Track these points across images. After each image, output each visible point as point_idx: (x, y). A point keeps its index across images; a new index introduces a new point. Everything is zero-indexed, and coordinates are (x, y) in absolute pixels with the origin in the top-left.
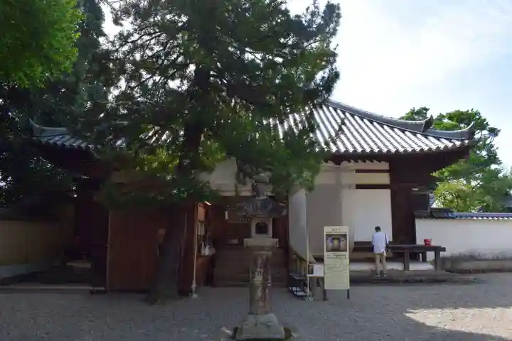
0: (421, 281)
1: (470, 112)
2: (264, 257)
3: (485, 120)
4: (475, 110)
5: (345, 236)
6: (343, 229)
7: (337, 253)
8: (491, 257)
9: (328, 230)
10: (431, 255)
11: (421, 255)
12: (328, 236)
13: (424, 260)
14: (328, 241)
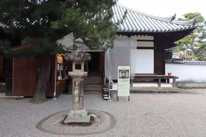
0: (166, 92)
1: (196, 13)
2: (79, 81)
3: (203, 17)
4: (198, 13)
5: (128, 71)
6: (127, 68)
7: (125, 79)
8: (200, 82)
9: (120, 68)
10: (171, 80)
11: (167, 80)
12: (120, 71)
13: (168, 82)
14: (120, 73)
